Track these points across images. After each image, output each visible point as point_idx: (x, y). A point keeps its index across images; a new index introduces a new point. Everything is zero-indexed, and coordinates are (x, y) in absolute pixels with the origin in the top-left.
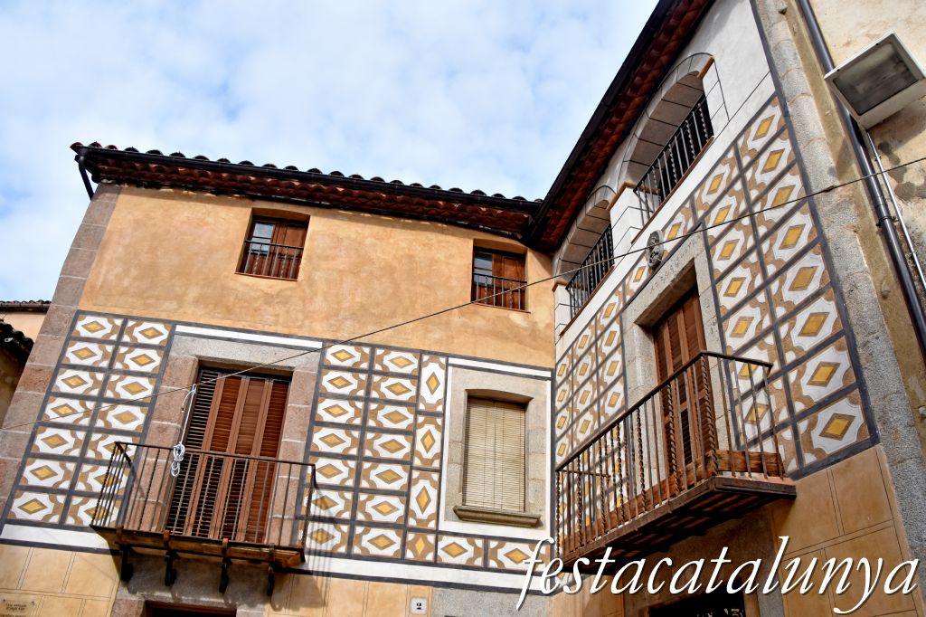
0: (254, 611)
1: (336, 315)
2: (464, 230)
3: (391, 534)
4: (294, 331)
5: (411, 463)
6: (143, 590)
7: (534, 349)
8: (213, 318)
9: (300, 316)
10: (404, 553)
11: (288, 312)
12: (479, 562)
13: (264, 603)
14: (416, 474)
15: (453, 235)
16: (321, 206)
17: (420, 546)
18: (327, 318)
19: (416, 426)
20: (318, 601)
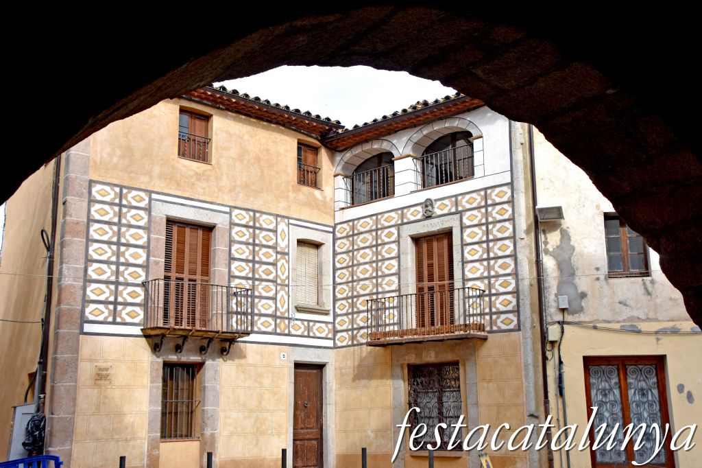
0: (215, 363)
1: (234, 190)
2: (293, 132)
3: (270, 320)
4: (214, 200)
5: (276, 282)
6: (162, 355)
7: (325, 213)
8: (171, 189)
9: (216, 190)
10: (276, 330)
11: (209, 187)
12: (306, 334)
13: (219, 358)
14: (279, 288)
15: (287, 135)
16: (219, 108)
17: (282, 326)
18: (230, 191)
19: (277, 260)
20: (242, 356)
